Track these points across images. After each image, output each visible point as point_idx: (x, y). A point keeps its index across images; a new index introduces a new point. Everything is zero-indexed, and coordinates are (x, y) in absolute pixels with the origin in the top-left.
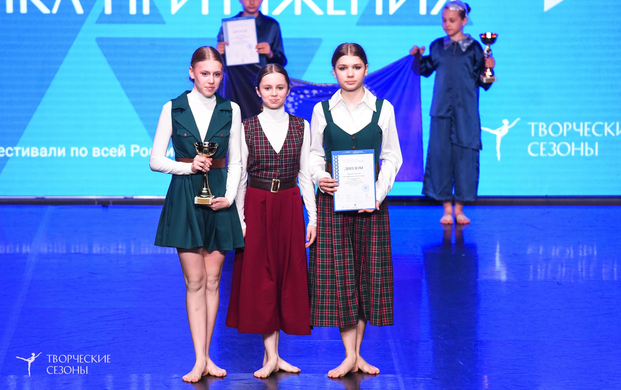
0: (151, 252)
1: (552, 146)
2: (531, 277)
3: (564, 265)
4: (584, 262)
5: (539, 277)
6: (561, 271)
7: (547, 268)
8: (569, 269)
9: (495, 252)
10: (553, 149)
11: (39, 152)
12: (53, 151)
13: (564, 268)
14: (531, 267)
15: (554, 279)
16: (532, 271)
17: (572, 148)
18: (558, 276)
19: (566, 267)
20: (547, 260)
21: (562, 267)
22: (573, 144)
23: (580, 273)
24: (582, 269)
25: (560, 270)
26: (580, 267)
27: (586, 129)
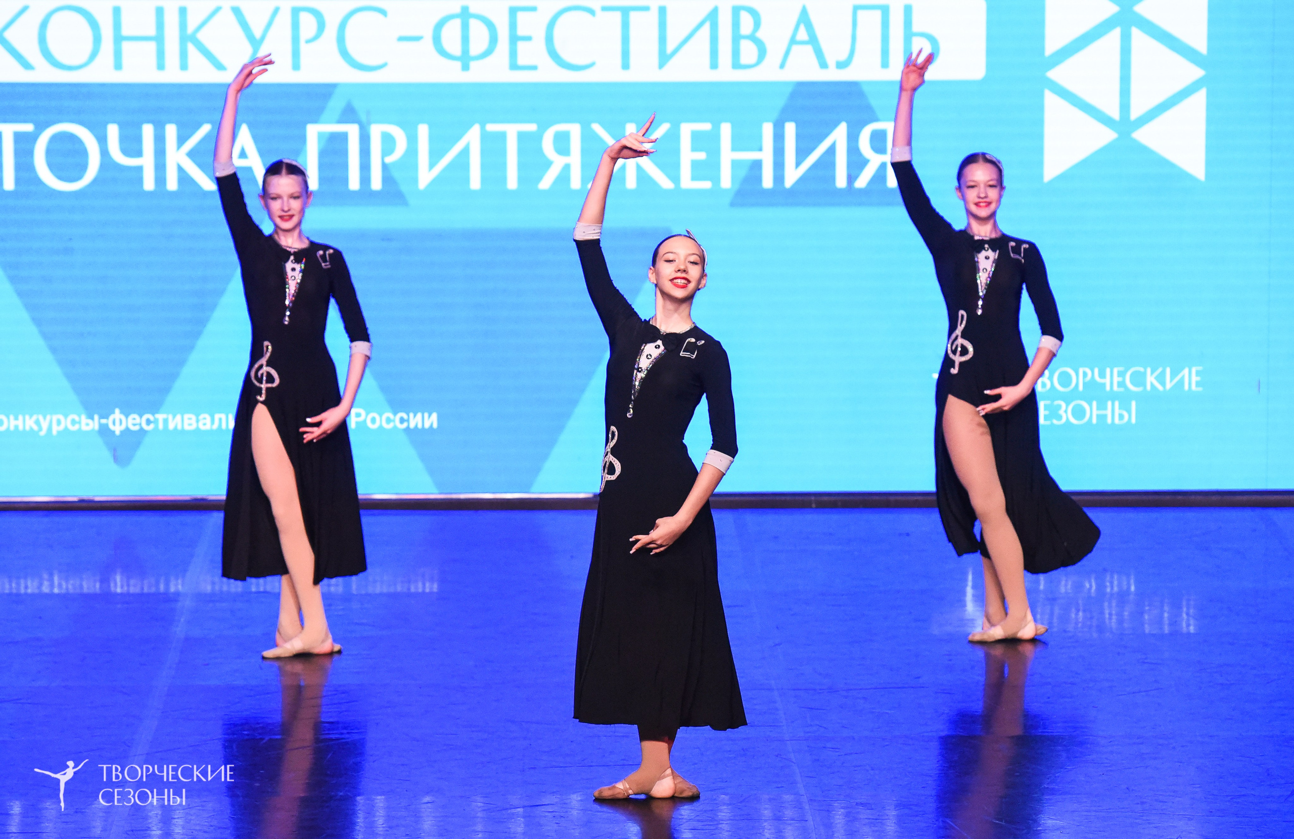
0: (385, 590)
1: (1060, 407)
3: (1081, 608)
4: (1114, 601)
6: (1077, 619)
7: (1052, 614)
8: (1089, 615)
9: (966, 586)
10: (1062, 412)
11: (198, 421)
12: (220, 420)
13: (1081, 614)
15: (1065, 631)
17: (1092, 411)
18: (1070, 627)
19: (1084, 611)
21: (1078, 611)
22: (1094, 404)
23: (1107, 621)
24: (1110, 614)
25: (1073, 616)
26: (1107, 612)
27: (1116, 379)
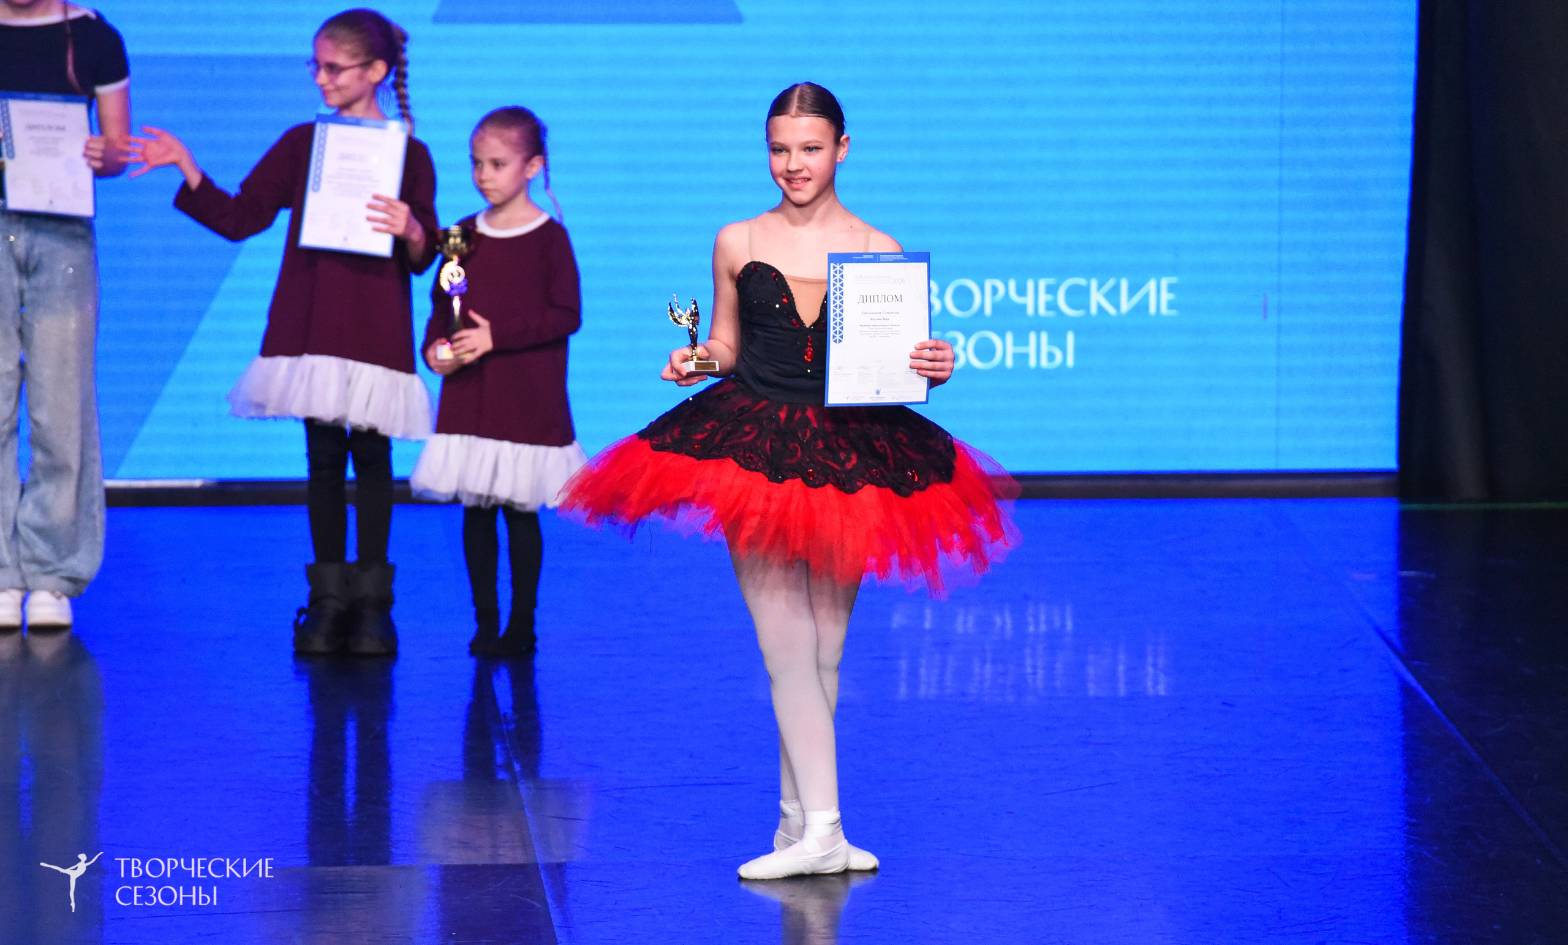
1: (954, 341)
2: (903, 691)
3: (989, 656)
4: (1040, 648)
5: (923, 691)
6: (982, 675)
7: (943, 666)
8: (1001, 668)
10: (958, 350)
13: (988, 666)
14: (903, 664)
15: (964, 694)
16: (904, 675)
17: (1005, 348)
18: (973, 689)
19: (993, 662)
20: (944, 644)
21: (984, 662)
22: (1009, 337)
23: (1030, 679)
24: (1034, 667)
25: (977, 670)
26: (1029, 662)
27: (1043, 298)
